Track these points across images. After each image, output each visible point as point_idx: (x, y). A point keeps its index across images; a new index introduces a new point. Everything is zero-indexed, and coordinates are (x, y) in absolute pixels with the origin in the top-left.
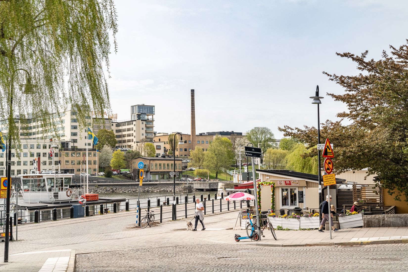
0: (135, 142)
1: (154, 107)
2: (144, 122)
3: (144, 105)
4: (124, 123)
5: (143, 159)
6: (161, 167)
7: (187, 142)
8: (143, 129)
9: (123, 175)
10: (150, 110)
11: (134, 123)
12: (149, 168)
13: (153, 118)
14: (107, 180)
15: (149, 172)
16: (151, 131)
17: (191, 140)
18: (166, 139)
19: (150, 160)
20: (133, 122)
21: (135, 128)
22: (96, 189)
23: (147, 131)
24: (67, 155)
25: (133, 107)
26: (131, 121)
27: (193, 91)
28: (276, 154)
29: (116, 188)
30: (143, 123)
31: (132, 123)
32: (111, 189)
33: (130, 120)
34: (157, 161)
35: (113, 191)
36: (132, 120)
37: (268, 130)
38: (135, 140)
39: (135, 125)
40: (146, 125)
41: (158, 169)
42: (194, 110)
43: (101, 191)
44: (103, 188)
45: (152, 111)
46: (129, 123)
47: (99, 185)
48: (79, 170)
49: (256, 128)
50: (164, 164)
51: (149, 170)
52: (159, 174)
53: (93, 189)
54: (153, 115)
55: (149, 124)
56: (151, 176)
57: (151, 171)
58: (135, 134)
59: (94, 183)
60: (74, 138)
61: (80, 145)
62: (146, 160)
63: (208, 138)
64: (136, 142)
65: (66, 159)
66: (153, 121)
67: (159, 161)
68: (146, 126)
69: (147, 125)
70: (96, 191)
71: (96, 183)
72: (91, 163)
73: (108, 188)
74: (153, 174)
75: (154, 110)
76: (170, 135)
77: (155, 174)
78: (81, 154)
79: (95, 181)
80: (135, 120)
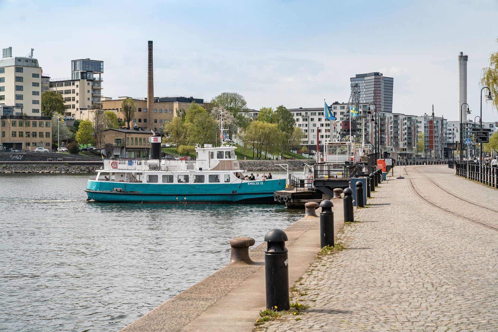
0: (77, 109)
1: (102, 64)
2: (91, 83)
3: (89, 59)
4: (60, 83)
5: (116, 132)
6: (137, 142)
7: (142, 110)
8: (89, 91)
9: (90, 152)
10: (97, 66)
11: (77, 83)
12: (124, 143)
13: (100, 78)
14: (76, 157)
15: (125, 148)
16: (97, 95)
17: (148, 107)
18: (120, 106)
19: (126, 133)
20: (75, 82)
21: (77, 90)
22: (67, 168)
23: (94, 95)
24: (14, 124)
25: (74, 62)
26: (71, 81)
27: (150, 43)
28: (264, 129)
29: (93, 167)
30: (89, 84)
31: (73, 84)
32: (87, 168)
33: (71, 79)
34: (133, 134)
35: (90, 171)
36: (74, 79)
37: (240, 97)
38: (77, 106)
39: (77, 86)
40: (92, 86)
41: (134, 144)
42: (152, 68)
43: (74, 171)
44: (76, 167)
45: (100, 68)
46: (68, 83)
47: (70, 164)
48: (28, 144)
49: (224, 94)
50: (136, 139)
51: (124, 145)
52: (135, 151)
53: (63, 168)
54: (100, 74)
55: (96, 86)
56: (127, 153)
57: (127, 146)
58: (77, 98)
59: (58, 161)
60: (19, 102)
61: (28, 111)
62: (120, 133)
63: (167, 106)
64: (79, 109)
65: (13, 129)
66: (100, 81)
67: (135, 134)
68: (92, 88)
69: (94, 87)
70: (68, 170)
71: (61, 161)
72: (42, 135)
73: (83, 168)
74: (129, 151)
75: (102, 67)
76: (125, 101)
77: (131, 151)
78: (31, 124)
79: (59, 158)
80: (78, 79)
